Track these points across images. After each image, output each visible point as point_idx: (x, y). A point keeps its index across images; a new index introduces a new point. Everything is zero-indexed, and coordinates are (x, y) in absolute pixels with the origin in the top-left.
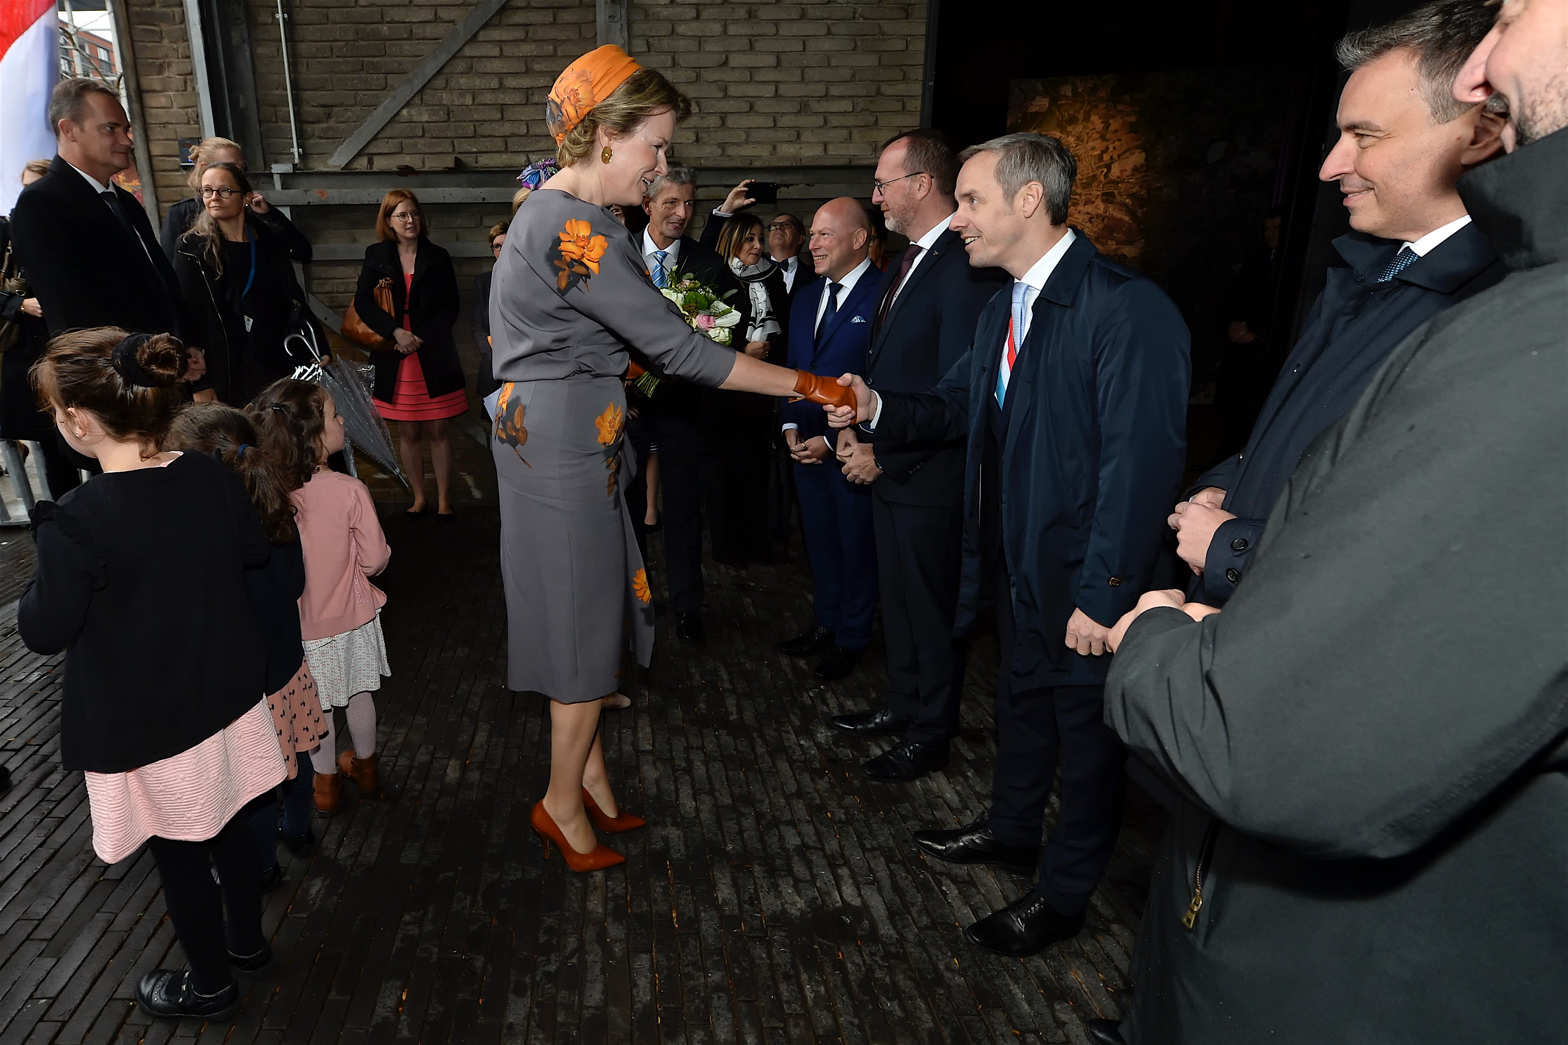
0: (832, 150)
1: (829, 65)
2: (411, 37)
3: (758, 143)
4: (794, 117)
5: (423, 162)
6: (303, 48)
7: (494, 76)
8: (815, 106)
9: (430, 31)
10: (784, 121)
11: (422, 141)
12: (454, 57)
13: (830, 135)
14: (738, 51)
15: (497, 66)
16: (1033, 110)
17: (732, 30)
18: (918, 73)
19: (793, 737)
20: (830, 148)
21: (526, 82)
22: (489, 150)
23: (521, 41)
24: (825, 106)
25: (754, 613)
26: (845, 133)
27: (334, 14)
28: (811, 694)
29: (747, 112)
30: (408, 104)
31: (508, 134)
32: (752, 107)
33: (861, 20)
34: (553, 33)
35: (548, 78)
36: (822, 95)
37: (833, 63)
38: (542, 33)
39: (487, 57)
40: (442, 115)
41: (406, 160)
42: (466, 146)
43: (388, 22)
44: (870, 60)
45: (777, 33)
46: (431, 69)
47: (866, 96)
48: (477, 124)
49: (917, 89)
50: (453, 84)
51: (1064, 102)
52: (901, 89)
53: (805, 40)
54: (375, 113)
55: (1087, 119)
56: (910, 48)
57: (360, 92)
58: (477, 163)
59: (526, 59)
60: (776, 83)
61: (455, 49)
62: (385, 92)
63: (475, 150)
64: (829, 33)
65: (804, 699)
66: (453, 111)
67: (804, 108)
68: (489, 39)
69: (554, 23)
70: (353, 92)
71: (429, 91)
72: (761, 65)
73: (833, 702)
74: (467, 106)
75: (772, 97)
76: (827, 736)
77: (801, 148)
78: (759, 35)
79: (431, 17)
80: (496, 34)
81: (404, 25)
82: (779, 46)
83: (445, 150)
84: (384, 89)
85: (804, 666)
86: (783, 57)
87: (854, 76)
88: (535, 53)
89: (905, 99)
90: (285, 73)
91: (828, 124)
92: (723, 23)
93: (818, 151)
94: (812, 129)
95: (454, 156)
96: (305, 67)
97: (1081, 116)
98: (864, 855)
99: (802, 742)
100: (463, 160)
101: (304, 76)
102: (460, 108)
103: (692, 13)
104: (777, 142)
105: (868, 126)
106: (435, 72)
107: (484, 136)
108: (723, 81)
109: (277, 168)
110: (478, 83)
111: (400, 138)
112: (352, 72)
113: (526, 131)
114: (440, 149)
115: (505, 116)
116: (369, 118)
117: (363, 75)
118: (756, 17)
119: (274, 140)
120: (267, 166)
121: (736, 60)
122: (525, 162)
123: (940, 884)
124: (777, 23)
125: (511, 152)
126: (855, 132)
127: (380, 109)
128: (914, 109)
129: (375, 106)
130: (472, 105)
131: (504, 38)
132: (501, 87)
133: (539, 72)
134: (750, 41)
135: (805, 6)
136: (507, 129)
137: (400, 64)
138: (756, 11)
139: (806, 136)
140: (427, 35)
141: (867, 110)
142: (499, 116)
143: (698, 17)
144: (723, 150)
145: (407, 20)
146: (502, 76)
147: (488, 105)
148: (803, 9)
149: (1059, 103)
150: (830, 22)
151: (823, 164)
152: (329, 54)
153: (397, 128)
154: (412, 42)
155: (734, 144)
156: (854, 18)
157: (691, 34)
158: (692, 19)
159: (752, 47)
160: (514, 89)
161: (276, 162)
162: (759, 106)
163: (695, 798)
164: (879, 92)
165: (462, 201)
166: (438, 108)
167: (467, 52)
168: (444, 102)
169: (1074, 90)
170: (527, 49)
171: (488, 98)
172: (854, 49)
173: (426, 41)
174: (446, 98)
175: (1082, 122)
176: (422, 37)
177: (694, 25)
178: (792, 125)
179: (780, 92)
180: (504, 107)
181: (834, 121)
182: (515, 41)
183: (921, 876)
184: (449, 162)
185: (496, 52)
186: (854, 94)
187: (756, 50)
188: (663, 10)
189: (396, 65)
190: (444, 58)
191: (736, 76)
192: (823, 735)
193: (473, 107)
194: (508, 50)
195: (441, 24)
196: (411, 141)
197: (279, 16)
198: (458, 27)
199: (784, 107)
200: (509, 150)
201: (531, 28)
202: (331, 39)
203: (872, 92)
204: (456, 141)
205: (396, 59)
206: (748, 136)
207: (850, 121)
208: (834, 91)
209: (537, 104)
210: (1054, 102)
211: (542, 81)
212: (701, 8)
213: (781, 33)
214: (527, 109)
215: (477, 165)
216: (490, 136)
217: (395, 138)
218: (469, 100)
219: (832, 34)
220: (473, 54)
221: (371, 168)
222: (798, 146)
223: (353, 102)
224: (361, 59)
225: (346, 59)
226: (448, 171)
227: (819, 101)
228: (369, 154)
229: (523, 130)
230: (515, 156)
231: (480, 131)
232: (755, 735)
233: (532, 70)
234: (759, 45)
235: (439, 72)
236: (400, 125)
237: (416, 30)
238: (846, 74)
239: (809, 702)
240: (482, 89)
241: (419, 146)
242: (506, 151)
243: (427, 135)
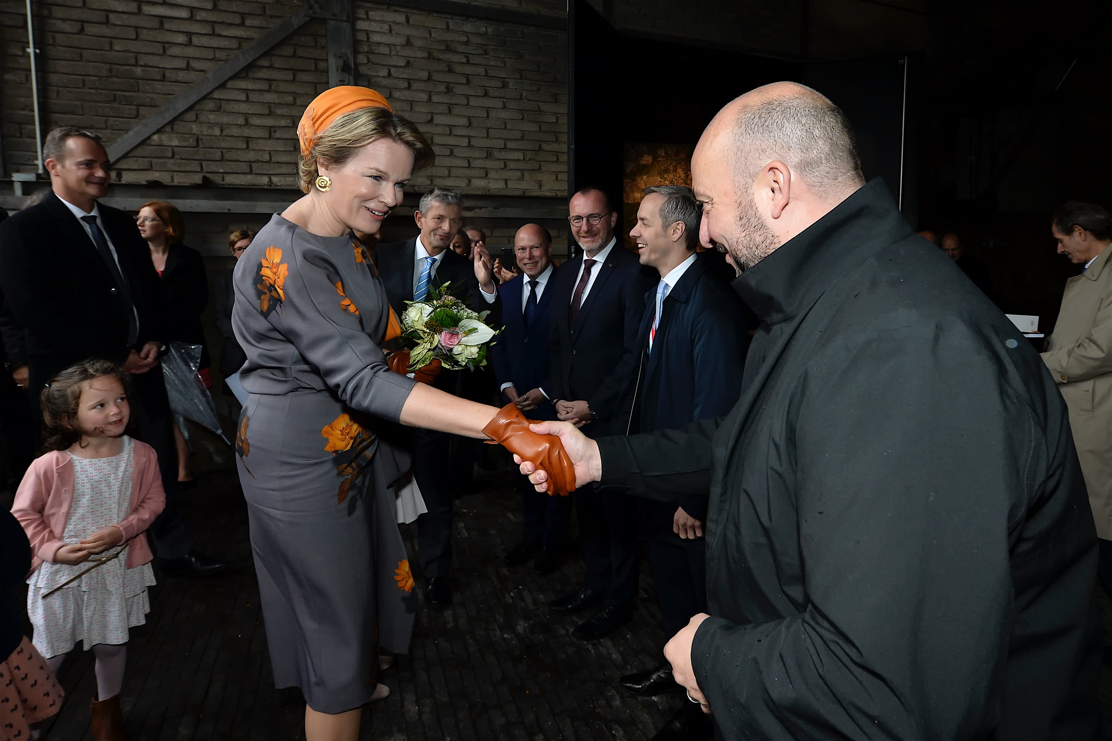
0: (510, 185)
1: (506, 128)
2: (164, 79)
3: (457, 177)
4: (483, 161)
5: (172, 178)
6: (54, 78)
7: (240, 115)
8: (497, 154)
9: (182, 76)
10: (476, 163)
11: (172, 161)
12: (204, 98)
13: (509, 174)
14: (441, 114)
15: (244, 108)
16: (644, 163)
17: (435, 98)
18: (564, 138)
19: (498, 632)
20: (509, 182)
21: (269, 122)
22: (234, 171)
23: (265, 91)
24: (503, 155)
25: (466, 534)
26: (519, 174)
27: (86, 54)
28: (512, 594)
29: (448, 156)
30: (159, 131)
31: (253, 160)
32: (452, 153)
33: (526, 101)
34: (292, 88)
35: (289, 121)
36: (502, 147)
37: (508, 127)
38: (283, 87)
39: (234, 100)
40: (192, 141)
41: (155, 176)
42: (213, 167)
43: (141, 66)
44: (534, 127)
45: (468, 104)
46: (181, 106)
47: (532, 150)
48: (224, 151)
49: (564, 147)
50: (202, 118)
51: (661, 159)
52: (555, 147)
53: (488, 110)
54: (125, 136)
55: (675, 170)
56: (559, 121)
57: (111, 118)
58: (223, 181)
59: (269, 105)
60: (469, 137)
61: (204, 92)
62: (136, 120)
63: (221, 171)
64: (504, 107)
65: (507, 599)
66: (201, 140)
67: (489, 155)
68: (237, 87)
69: (294, 80)
70: (105, 118)
71: (180, 123)
72: (458, 124)
73: (528, 599)
74: (216, 136)
75: (466, 147)
76: (525, 627)
77: (489, 182)
78: (454, 104)
79: (184, 65)
80: (243, 84)
81: (156, 69)
82: (470, 112)
83: (193, 169)
84: (135, 118)
85: (506, 572)
86: (473, 120)
87: (523, 136)
88: (277, 101)
89: (559, 154)
90: (32, 97)
91: (508, 167)
92: (429, 93)
93: (501, 185)
94: (497, 170)
95: (202, 174)
96: (55, 94)
97: (671, 169)
98: (555, 719)
99: (506, 636)
100: (211, 178)
101: (53, 101)
102: (209, 138)
103: (405, 85)
104: (472, 177)
105: (535, 170)
106: (185, 108)
107: (230, 161)
108: (430, 133)
109: (17, 177)
110: (225, 119)
111: (149, 158)
112: (105, 102)
113: (268, 159)
114: (189, 169)
115: (250, 145)
116: (119, 140)
117: (115, 105)
118: (452, 91)
119: (16, 152)
120: (8, 174)
121: (438, 119)
122: (268, 182)
123: (610, 729)
124: (467, 97)
125: (256, 174)
126: (526, 174)
127: (131, 133)
128: (564, 161)
129: (127, 131)
130: (220, 136)
131: (249, 88)
132: (247, 123)
133: (280, 115)
134: (449, 108)
135: (487, 88)
136: (251, 156)
137: (152, 99)
138: (453, 88)
139: (492, 174)
140: (179, 79)
141: (533, 160)
142: (245, 146)
143: (409, 88)
144: (432, 181)
145: (161, 66)
146: (248, 116)
147: (234, 136)
148: (486, 90)
149: (658, 159)
150: (505, 100)
151: (505, 194)
152: (81, 85)
153: (147, 150)
154: (163, 83)
155: (439, 177)
156: (521, 99)
157: (404, 99)
158: (405, 89)
159: (450, 112)
160: (259, 126)
161: (18, 171)
162: (457, 152)
163: (418, 703)
164: (540, 149)
165: (209, 211)
166: (188, 136)
167: (216, 95)
168: (194, 132)
169: (666, 153)
170: (270, 97)
171: (235, 131)
172: (523, 119)
173: (178, 84)
174: (195, 128)
175: (673, 172)
176: (174, 80)
177: (407, 93)
178: (481, 166)
179: (472, 143)
180: (249, 139)
181: (512, 165)
182: (260, 91)
183: (597, 727)
184: (197, 179)
185: (243, 97)
186: (524, 148)
187: (453, 113)
188: (383, 80)
189: (148, 99)
190: (194, 98)
191: (439, 130)
192: (521, 627)
193: (220, 138)
194: (253, 97)
195: (193, 72)
196: (161, 160)
197: (31, 50)
198: (208, 75)
199: (477, 154)
200: (253, 172)
201: (274, 83)
202: (84, 73)
203: (537, 148)
204: (204, 164)
205: (149, 95)
206: (450, 172)
207: (522, 165)
208: (510, 145)
209: (278, 139)
210: (655, 159)
211: (283, 122)
212: (411, 82)
213: (470, 104)
214: (270, 142)
215: (223, 183)
216: (235, 161)
217: (146, 157)
218: (217, 132)
219: (506, 108)
220: (222, 97)
221: (120, 181)
222: (486, 181)
223: (104, 126)
224: (114, 92)
225: (99, 91)
226: (195, 187)
227: (500, 151)
228: (117, 169)
229: (266, 158)
230: (258, 177)
231: (227, 156)
232: (468, 637)
233: (275, 113)
234: (455, 110)
235: (190, 108)
236: (150, 147)
237: (168, 73)
238: (519, 135)
239: (511, 601)
240: (229, 124)
241: (169, 165)
242: (251, 172)
243: (176, 156)
